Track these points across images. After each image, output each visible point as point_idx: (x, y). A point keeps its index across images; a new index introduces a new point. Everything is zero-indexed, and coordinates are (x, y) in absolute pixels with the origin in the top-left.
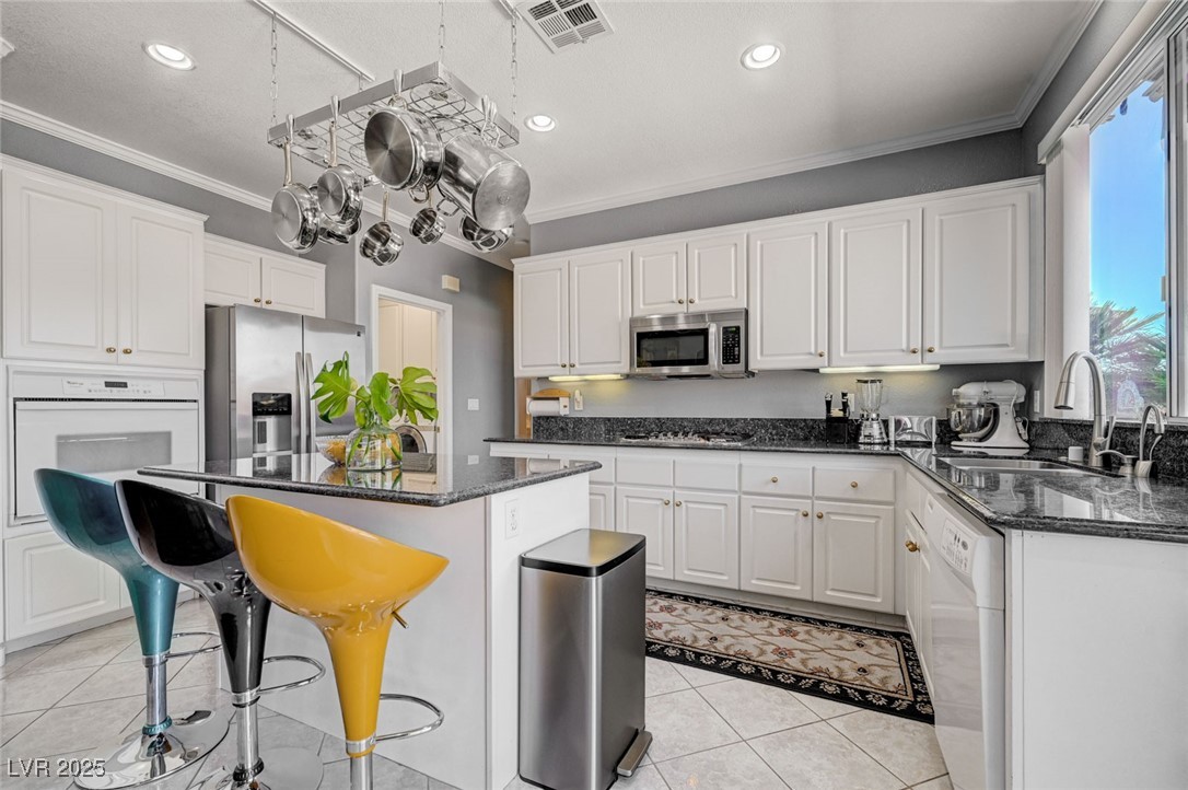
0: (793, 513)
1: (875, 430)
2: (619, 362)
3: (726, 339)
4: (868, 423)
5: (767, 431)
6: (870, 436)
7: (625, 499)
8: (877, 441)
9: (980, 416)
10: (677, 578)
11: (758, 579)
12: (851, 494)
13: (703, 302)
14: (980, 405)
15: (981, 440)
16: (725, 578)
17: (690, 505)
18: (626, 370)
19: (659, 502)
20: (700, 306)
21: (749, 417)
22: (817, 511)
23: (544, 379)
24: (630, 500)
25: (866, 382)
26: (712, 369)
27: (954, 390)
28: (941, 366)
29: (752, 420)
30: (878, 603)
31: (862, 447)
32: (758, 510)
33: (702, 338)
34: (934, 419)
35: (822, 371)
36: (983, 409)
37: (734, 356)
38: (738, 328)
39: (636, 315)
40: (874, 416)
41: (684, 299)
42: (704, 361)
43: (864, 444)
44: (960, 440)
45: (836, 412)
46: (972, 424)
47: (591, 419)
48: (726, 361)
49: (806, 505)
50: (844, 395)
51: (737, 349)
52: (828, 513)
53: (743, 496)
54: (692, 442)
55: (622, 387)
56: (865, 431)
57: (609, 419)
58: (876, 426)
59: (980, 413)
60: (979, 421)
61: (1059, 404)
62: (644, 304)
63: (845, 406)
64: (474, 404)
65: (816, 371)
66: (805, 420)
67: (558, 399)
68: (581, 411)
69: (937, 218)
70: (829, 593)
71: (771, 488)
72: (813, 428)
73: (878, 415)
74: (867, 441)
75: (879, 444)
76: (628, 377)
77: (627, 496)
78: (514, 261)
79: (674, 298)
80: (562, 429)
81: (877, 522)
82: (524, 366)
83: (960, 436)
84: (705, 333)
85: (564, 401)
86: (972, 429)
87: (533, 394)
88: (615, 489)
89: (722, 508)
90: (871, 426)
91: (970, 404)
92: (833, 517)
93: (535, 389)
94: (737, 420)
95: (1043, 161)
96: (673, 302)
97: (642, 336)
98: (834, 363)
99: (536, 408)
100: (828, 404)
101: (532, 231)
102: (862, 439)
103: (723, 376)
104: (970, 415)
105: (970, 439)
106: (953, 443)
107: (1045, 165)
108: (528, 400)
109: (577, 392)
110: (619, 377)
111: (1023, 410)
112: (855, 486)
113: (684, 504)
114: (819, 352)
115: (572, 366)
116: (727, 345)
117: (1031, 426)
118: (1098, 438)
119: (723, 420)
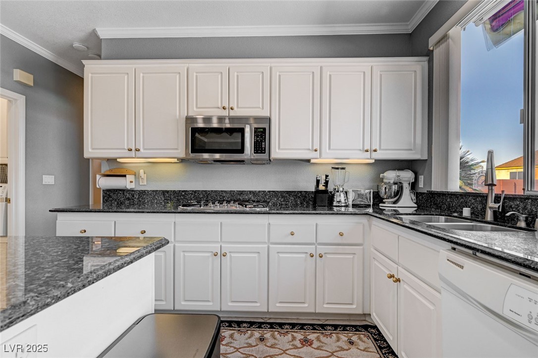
0: (303, 255)
1: (342, 198)
2: (177, 149)
3: (256, 136)
4: (338, 194)
5: (278, 199)
6: (339, 202)
7: (182, 254)
8: (343, 205)
9: (395, 189)
10: (223, 309)
11: (280, 302)
12: (339, 240)
13: (239, 110)
14: (395, 184)
15: (395, 203)
16: (258, 304)
17: (233, 255)
18: (182, 155)
19: (209, 254)
20: (238, 112)
21: (267, 190)
22: (318, 253)
23: (113, 160)
24: (186, 254)
25: (338, 168)
26: (246, 157)
27: (381, 175)
28: (375, 160)
29: (269, 192)
30: (354, 308)
31: (335, 209)
32: (281, 255)
33: (240, 135)
34: (372, 191)
35: (312, 161)
36: (396, 186)
37: (262, 148)
38: (265, 129)
39: (191, 114)
40: (341, 189)
41: (227, 106)
42: (242, 151)
43: (336, 206)
44: (384, 203)
45: (321, 187)
46: (391, 194)
47: (153, 191)
48: (256, 151)
49: (311, 249)
50: (327, 176)
51: (263, 143)
52: (325, 253)
53: (271, 246)
54: (234, 208)
55: (178, 168)
56: (336, 199)
57: (167, 192)
58: (342, 195)
59: (395, 188)
60: (394, 192)
61: (489, 183)
62: (197, 107)
63: (327, 183)
64: (48, 180)
65: (308, 161)
66: (301, 192)
67: (125, 176)
68: (145, 185)
69: (379, 73)
70: (325, 306)
71: (291, 239)
72: (305, 197)
73: (343, 189)
74: (337, 204)
75: (344, 206)
76: (182, 160)
77: (183, 251)
78: (84, 62)
79: (220, 105)
80: (128, 199)
81: (353, 257)
82: (93, 149)
83: (384, 200)
84: (242, 131)
85: (130, 178)
86: (390, 197)
87: (103, 172)
88: (174, 246)
89: (256, 255)
90: (340, 196)
91: (389, 183)
92: (328, 256)
93: (105, 169)
94: (259, 192)
95: (431, 49)
96: (219, 108)
97: (195, 131)
98: (323, 156)
99: (104, 183)
100: (318, 182)
101: (103, 44)
102: (335, 204)
103: (253, 162)
104: (390, 188)
105: (389, 203)
106: (381, 205)
107: (433, 51)
108: (98, 177)
109: (142, 171)
110: (175, 160)
111: (414, 186)
112: (341, 234)
113: (228, 255)
114: (314, 149)
115: (137, 150)
116: (257, 141)
117: (418, 195)
118: (491, 204)
119: (250, 192)
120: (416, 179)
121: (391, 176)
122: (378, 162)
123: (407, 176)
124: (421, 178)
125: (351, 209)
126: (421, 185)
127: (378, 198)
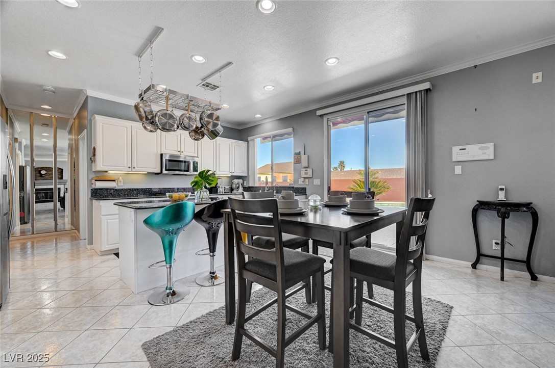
2: (156, 168)
3: (194, 165)
9: (237, 186)
13: (185, 153)
14: (237, 184)
15: (237, 191)
18: (159, 171)
23: (105, 172)
25: (220, 178)
27: (233, 181)
34: (230, 187)
37: (196, 170)
38: (197, 162)
39: (163, 152)
40: (221, 186)
41: (180, 151)
42: (187, 171)
44: (234, 191)
46: (236, 188)
48: (194, 171)
51: (197, 168)
62: (166, 149)
67: (114, 181)
68: (122, 186)
84: (188, 162)
91: (235, 184)
96: (176, 151)
109: (121, 178)
111: (243, 184)
115: (134, 168)
116: (194, 167)
117: (244, 188)
118: (266, 189)
119: (182, 188)
120: (243, 182)
121: (236, 181)
122: (232, 176)
123: (241, 181)
124: (245, 182)
125: (223, 193)
126: (245, 184)
127: (232, 190)
